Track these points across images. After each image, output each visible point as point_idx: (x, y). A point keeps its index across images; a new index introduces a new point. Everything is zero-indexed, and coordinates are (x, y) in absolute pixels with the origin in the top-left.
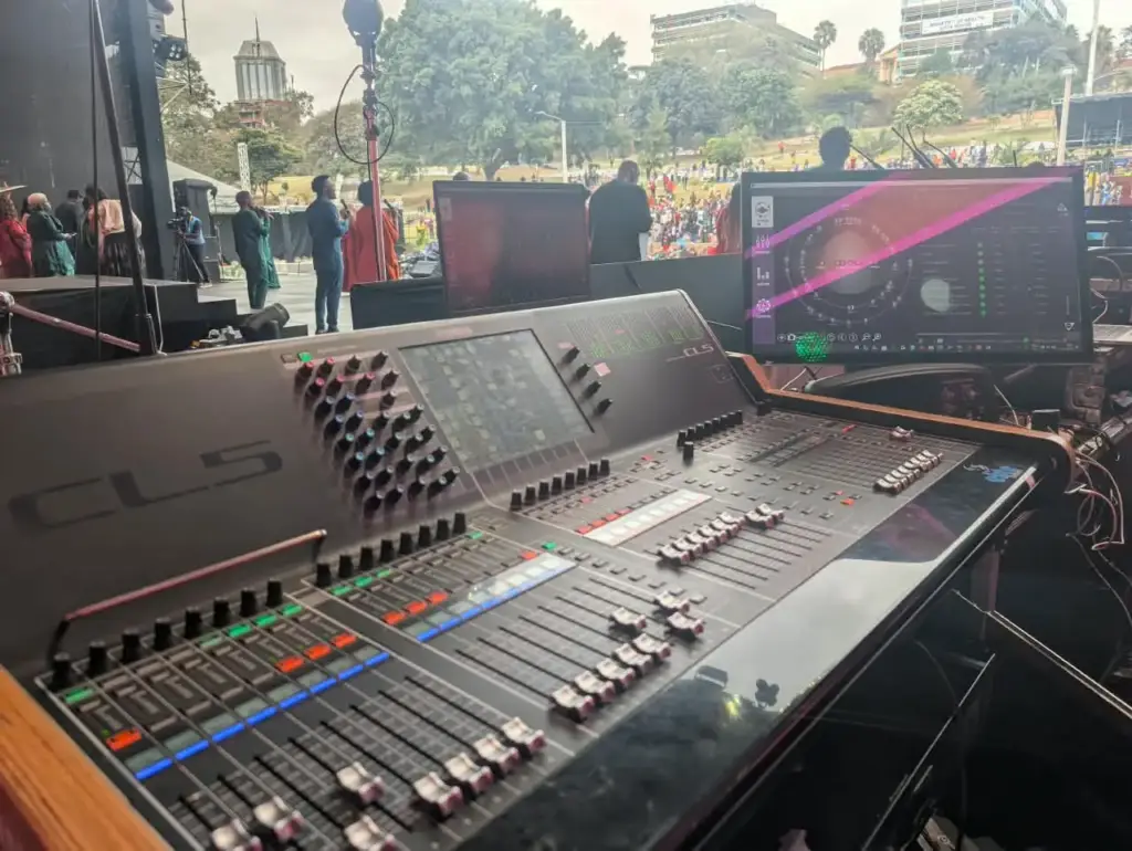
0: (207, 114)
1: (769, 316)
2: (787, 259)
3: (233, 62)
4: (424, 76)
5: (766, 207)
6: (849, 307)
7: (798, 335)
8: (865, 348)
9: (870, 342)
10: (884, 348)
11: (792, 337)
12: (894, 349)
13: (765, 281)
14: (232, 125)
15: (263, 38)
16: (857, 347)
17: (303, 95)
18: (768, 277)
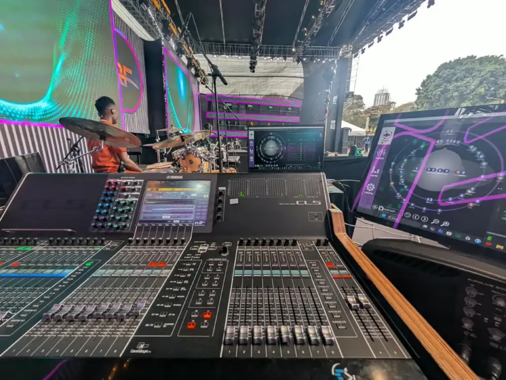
0: (362, 110)
1: (372, 194)
2: (393, 163)
3: (374, 96)
4: (438, 91)
5: (389, 133)
6: (428, 199)
7: (385, 208)
8: (432, 229)
9: (437, 226)
10: (449, 234)
11: (381, 208)
12: (458, 236)
13: (376, 174)
14: (368, 113)
15: (385, 88)
16: (425, 226)
17: (393, 103)
18: (378, 172)
